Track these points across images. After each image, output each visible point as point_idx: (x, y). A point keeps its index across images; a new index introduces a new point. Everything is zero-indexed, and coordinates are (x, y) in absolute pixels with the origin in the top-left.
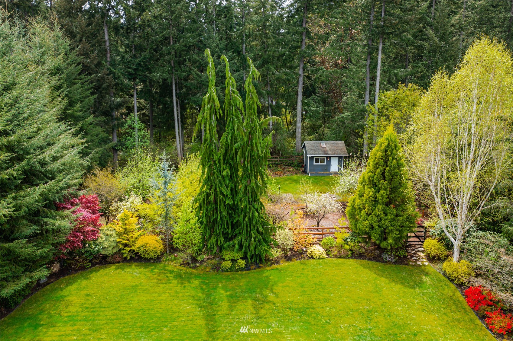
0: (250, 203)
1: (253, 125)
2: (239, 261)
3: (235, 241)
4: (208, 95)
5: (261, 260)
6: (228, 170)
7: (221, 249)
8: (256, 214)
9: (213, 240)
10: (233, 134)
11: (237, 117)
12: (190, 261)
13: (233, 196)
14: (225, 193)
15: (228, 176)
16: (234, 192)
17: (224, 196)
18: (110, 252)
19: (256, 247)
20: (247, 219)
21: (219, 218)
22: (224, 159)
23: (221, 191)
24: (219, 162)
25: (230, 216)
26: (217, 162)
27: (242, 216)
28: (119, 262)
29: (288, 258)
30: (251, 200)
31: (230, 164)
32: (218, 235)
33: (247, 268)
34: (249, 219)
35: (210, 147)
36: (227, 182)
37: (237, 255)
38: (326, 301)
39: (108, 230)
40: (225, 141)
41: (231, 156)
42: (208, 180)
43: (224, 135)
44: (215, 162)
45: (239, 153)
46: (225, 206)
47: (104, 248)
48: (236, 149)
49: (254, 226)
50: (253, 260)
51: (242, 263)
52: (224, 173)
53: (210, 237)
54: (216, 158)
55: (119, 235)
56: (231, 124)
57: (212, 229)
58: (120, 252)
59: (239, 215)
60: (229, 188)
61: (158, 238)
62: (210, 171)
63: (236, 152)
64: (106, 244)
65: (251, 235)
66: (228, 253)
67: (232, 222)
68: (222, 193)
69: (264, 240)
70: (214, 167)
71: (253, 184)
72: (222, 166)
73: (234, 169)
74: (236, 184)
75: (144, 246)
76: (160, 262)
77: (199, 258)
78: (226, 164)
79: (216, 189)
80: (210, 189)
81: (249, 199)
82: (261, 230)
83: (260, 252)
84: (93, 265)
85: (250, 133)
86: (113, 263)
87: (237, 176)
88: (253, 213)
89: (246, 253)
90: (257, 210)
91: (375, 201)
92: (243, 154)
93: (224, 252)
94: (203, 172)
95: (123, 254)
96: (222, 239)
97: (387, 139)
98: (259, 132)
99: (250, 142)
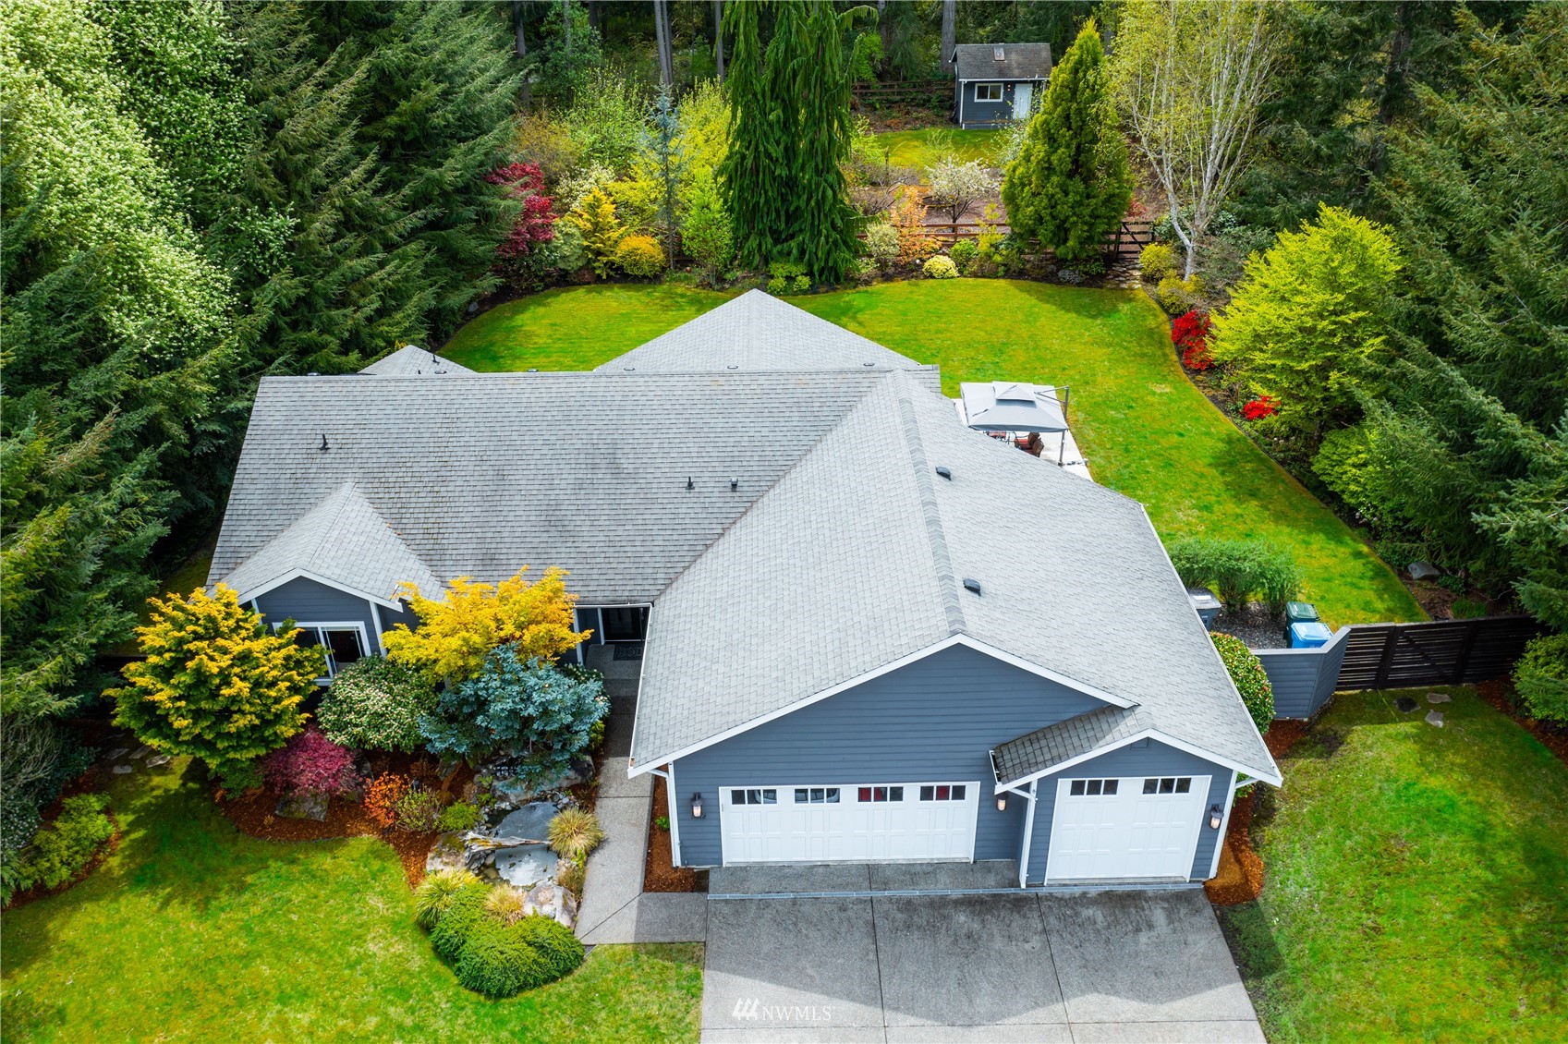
0: (818, 172)
1: (825, 23)
2: (800, 278)
3: (793, 244)
5: (837, 280)
6: (779, 111)
7: (767, 259)
8: (830, 192)
9: (753, 242)
10: (788, 42)
11: (798, 8)
12: (713, 281)
13: (789, 161)
14: (774, 155)
15: (778, 122)
16: (791, 154)
17: (771, 159)
18: (574, 264)
19: (828, 254)
20: (813, 203)
21: (762, 201)
22: (772, 91)
23: (766, 150)
24: (763, 95)
25: (784, 200)
26: (759, 97)
27: (805, 197)
28: (589, 283)
29: (887, 278)
30: (821, 167)
31: (783, 100)
32: (761, 234)
33: (813, 290)
34: (817, 202)
35: (746, 67)
36: (778, 134)
37: (796, 270)
38: (938, 332)
39: (565, 225)
40: (773, 55)
41: (785, 85)
42: (743, 132)
43: (772, 44)
44: (755, 95)
45: (798, 79)
46: (774, 179)
47: (563, 257)
48: (794, 70)
49: (826, 215)
50: (824, 278)
51: (804, 282)
52: (772, 117)
53: (747, 238)
54: (758, 88)
55: (585, 235)
56: (785, 21)
57: (751, 223)
58: (588, 266)
59: (799, 197)
60: (782, 147)
61: (655, 241)
62: (748, 115)
63: (795, 74)
64: (566, 250)
65: (820, 233)
66: (779, 265)
67: (787, 211)
68: (769, 155)
69: (845, 243)
70: (754, 106)
71: (824, 137)
72: (768, 102)
73: (790, 109)
74: (795, 137)
75: (632, 252)
76: (661, 283)
77: (728, 276)
78: (777, 98)
79: (757, 147)
80: (747, 148)
81: (817, 165)
82: (839, 223)
83: (836, 262)
84: (547, 287)
85: (820, 38)
86: (581, 284)
87: (796, 122)
88: (824, 192)
89: (810, 265)
90: (831, 187)
91: (1048, 169)
92: (807, 83)
93: (773, 266)
94: (734, 116)
95: (594, 268)
96: (769, 240)
97: (1081, 47)
98: (836, 38)
99: (819, 57)
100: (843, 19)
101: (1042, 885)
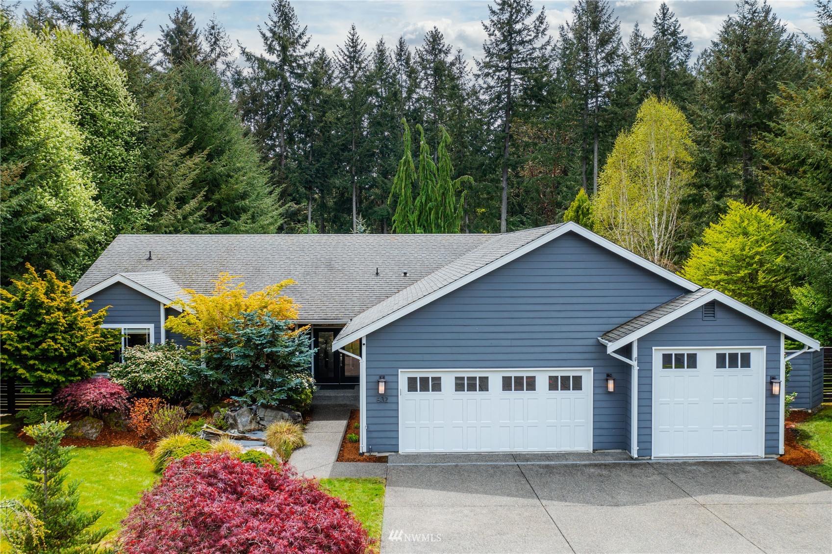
1: (446, 187)
4: (404, 158)
10: (427, 196)
11: (432, 181)
22: (418, 220)
24: (414, 223)
26: (411, 223)
35: (405, 208)
40: (419, 203)
41: (425, 216)
43: (418, 198)
44: (409, 222)
45: (432, 213)
54: (411, 219)
56: (425, 187)
63: (430, 209)
70: (408, 228)
72: (416, 226)
78: (420, 224)
85: (443, 193)
92: (437, 213)
97: (579, 200)
98: (452, 191)
99: (443, 203)
100: (455, 183)
101: (650, 459)
